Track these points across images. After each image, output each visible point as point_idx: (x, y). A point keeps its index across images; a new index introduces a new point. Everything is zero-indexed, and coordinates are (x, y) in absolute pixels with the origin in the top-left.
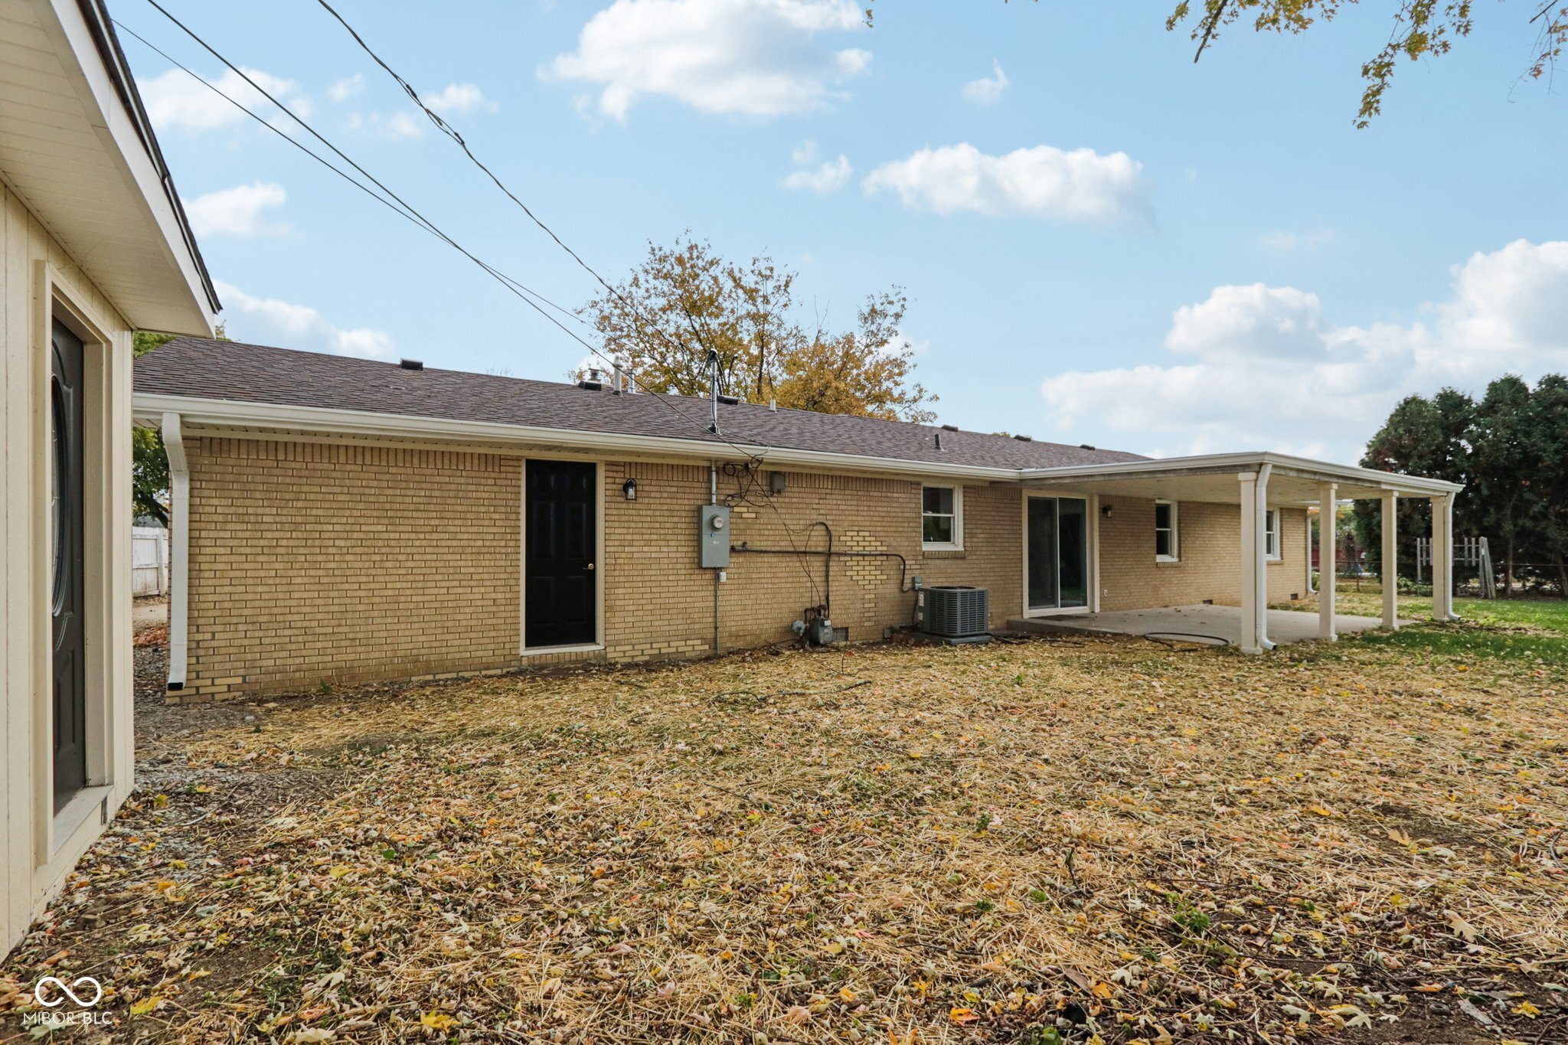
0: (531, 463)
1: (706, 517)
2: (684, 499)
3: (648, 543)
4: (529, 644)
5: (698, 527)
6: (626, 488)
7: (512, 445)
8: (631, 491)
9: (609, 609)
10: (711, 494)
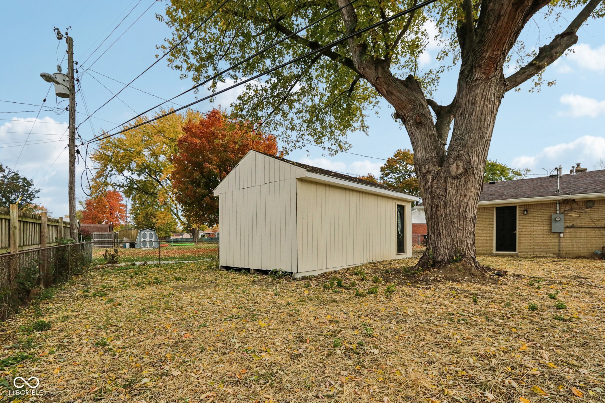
0: (497, 208)
1: (553, 217)
2: (546, 213)
3: (532, 226)
4: (497, 250)
5: (551, 221)
6: (524, 211)
7: (492, 205)
8: (525, 212)
9: (519, 243)
10: (557, 211)
